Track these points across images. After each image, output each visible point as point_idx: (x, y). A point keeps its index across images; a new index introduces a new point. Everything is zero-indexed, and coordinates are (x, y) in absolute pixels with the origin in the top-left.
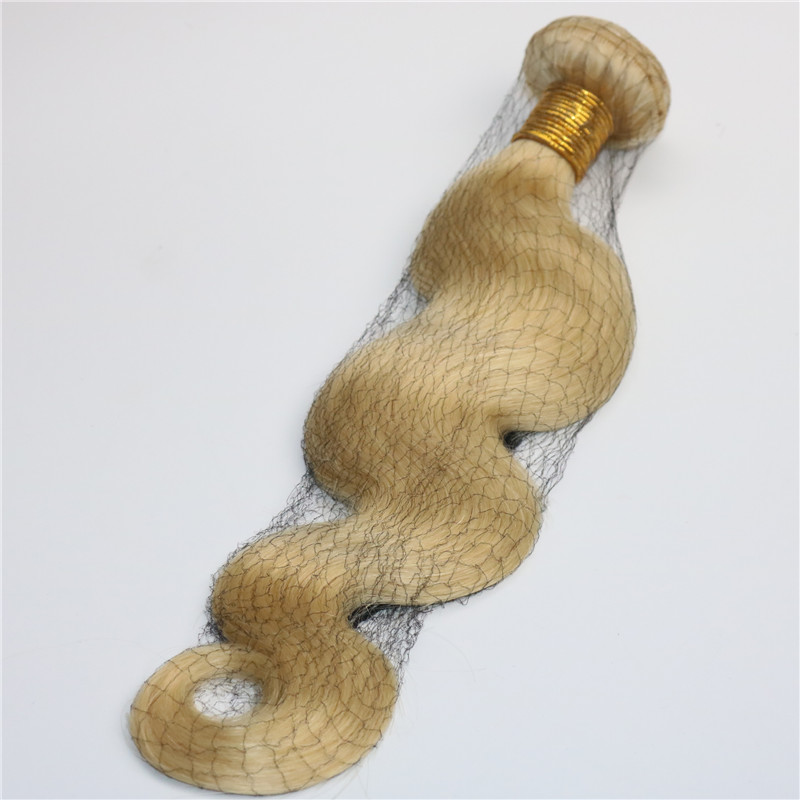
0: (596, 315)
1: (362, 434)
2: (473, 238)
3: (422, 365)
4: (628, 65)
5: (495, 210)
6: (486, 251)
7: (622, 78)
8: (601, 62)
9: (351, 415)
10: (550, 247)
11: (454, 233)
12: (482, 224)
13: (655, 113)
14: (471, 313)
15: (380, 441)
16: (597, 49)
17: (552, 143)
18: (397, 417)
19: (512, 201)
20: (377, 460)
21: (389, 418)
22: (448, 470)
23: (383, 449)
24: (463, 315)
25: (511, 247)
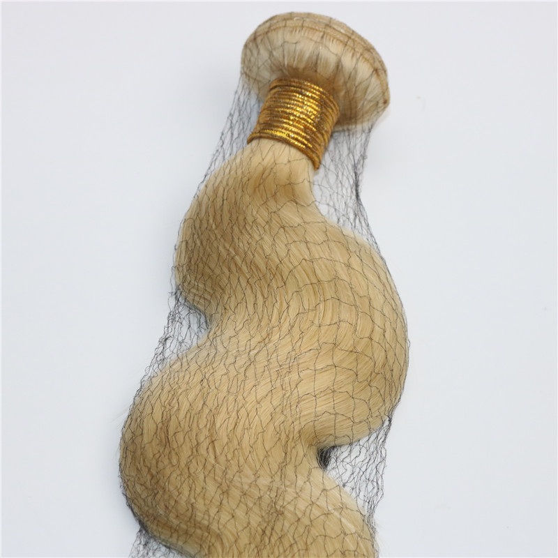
0: (378, 320)
1: (191, 481)
2: (245, 253)
3: (231, 398)
4: (358, 60)
5: (260, 220)
6: (262, 266)
7: (353, 73)
8: (332, 60)
9: (174, 461)
10: (322, 256)
11: (225, 247)
12: (251, 237)
13: (381, 102)
14: (264, 334)
15: (211, 488)
16: (326, 47)
17: (292, 141)
18: (222, 459)
19: (274, 209)
20: (213, 511)
21: (213, 462)
22: (286, 512)
23: (217, 496)
24: (258, 338)
25: (286, 260)
